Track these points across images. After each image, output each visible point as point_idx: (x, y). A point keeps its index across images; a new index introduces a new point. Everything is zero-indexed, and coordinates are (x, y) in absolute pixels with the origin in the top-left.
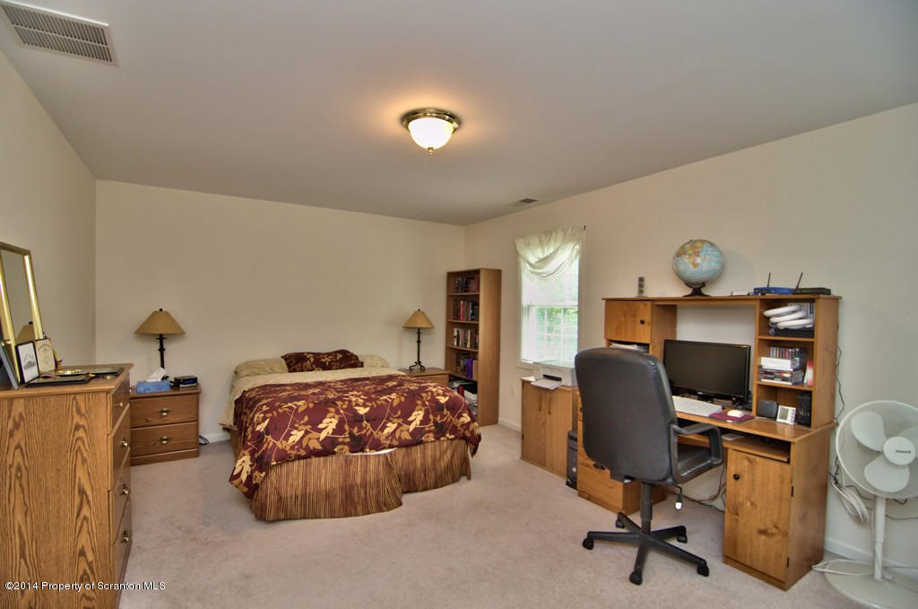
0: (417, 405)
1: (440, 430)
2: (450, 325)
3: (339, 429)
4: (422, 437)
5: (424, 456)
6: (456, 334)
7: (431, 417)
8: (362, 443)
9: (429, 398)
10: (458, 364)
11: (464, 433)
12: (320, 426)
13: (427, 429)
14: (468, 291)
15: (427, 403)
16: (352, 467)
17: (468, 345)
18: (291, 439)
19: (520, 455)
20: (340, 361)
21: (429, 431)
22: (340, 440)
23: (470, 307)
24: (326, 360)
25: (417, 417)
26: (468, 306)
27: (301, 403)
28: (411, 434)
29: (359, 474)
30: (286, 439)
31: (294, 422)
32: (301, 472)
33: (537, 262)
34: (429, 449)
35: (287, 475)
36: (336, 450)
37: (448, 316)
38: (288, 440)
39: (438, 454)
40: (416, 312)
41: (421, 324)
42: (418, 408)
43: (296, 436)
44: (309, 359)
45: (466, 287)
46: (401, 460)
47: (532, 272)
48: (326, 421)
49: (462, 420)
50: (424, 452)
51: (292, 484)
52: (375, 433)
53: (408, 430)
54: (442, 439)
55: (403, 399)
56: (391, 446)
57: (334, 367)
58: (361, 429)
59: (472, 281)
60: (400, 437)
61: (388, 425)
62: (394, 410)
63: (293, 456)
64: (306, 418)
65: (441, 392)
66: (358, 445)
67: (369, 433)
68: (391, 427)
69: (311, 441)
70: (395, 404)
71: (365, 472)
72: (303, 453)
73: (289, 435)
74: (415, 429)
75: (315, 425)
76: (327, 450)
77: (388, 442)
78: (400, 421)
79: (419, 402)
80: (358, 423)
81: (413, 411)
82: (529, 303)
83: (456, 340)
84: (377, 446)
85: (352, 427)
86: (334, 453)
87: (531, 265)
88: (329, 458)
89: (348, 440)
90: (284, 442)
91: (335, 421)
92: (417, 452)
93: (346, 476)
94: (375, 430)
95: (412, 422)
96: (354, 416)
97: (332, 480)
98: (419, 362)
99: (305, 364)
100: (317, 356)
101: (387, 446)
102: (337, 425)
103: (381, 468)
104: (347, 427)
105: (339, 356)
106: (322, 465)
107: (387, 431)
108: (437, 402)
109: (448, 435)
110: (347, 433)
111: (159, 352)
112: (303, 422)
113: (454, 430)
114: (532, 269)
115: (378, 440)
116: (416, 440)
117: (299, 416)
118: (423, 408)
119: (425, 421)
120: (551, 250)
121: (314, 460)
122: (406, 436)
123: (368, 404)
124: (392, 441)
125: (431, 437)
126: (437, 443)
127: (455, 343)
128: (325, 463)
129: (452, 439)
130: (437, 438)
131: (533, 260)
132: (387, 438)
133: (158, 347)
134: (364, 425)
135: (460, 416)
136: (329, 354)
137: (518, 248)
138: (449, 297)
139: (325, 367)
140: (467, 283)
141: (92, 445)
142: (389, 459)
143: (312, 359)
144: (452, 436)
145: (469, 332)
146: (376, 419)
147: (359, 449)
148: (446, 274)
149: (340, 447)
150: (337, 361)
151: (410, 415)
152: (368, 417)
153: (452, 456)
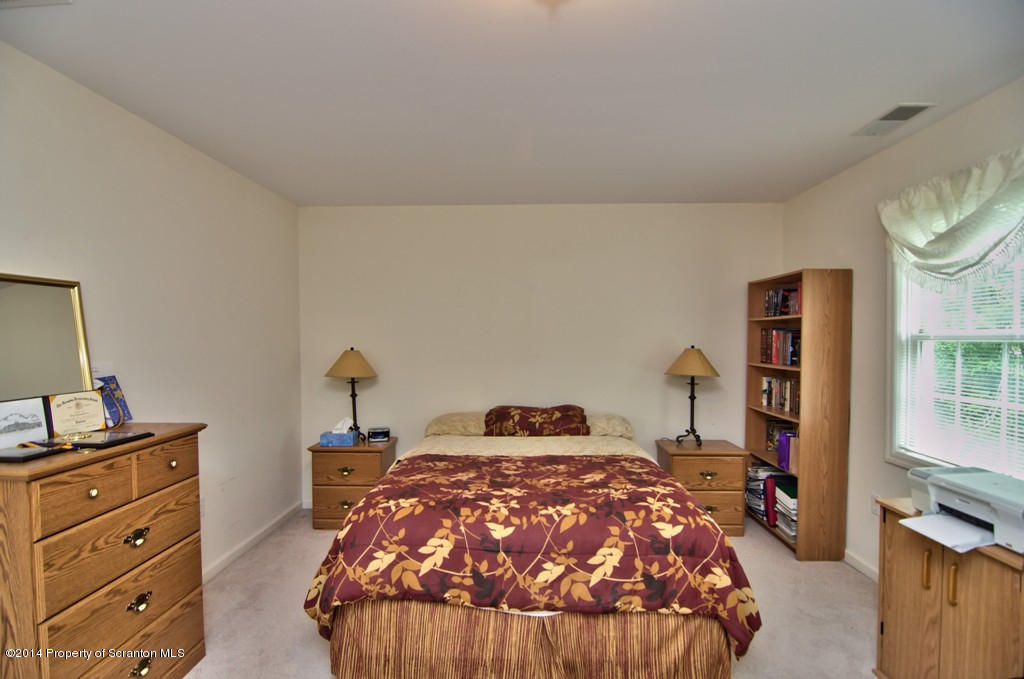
0: (610, 535)
1: (658, 594)
2: (755, 372)
3: (454, 561)
4: (616, 601)
5: (624, 637)
6: (765, 386)
7: (638, 563)
8: (495, 593)
9: (638, 523)
10: (770, 438)
11: (713, 608)
12: (423, 550)
13: (627, 587)
14: (787, 313)
15: (631, 534)
16: (478, 630)
17: (787, 408)
18: (373, 566)
19: (874, 666)
20: (555, 423)
21: (633, 592)
22: (456, 580)
23: (790, 343)
24: (537, 420)
25: (608, 558)
26: (785, 338)
27: (403, 502)
28: (594, 591)
29: (490, 646)
30: (364, 564)
31: (382, 537)
32: (393, 620)
33: (930, 243)
34: (636, 626)
35: (373, 621)
36: (446, 595)
37: (750, 357)
38: (365, 568)
39: (655, 639)
40: (687, 350)
41: (696, 370)
42: (610, 541)
43: (382, 560)
44: (512, 417)
45: (784, 307)
46: (574, 636)
47: (920, 267)
48: (433, 542)
49: (709, 578)
50: (624, 630)
51: (379, 639)
52: (520, 578)
53: (587, 583)
54: (663, 611)
55: (583, 518)
56: (549, 607)
57: (546, 432)
58: (494, 565)
59: (792, 294)
60: (569, 593)
61: (545, 566)
62: (560, 539)
63: (374, 595)
64: (402, 533)
65: (668, 512)
66: (487, 594)
67: (507, 576)
68: (551, 572)
69: (406, 573)
70: (566, 526)
71: (502, 643)
72: (391, 591)
73: (370, 558)
74: (603, 582)
75: (414, 546)
76: (433, 592)
77: (544, 599)
78: (572, 561)
79: (615, 530)
80: (489, 554)
81: (601, 546)
82: (916, 332)
83: (765, 396)
84: (524, 602)
85: (477, 559)
86: (444, 601)
87: (916, 251)
88: (439, 608)
89: (469, 582)
90: (359, 570)
91: (448, 546)
92: (609, 628)
93: (468, 644)
94: (521, 573)
95: (595, 567)
96: (483, 541)
97: (440, 645)
98: (693, 430)
99: (505, 424)
100: (527, 411)
101: (542, 605)
102: (451, 553)
103: (531, 645)
104: (468, 559)
105: (558, 415)
106: (427, 615)
107: (542, 577)
108: (656, 535)
109: (676, 606)
110: (468, 569)
111: (351, 399)
112: (395, 538)
113: (691, 597)
114: (921, 261)
115: (525, 592)
116: (602, 605)
117: (393, 527)
118: (622, 544)
119: (624, 569)
120: (970, 208)
121: (415, 607)
122: (581, 593)
123: (515, 520)
124: (551, 598)
125: (637, 603)
126: (654, 618)
127: (765, 403)
128: (432, 614)
129: (686, 616)
130: (650, 608)
131: (920, 240)
132: (542, 591)
133: (350, 393)
134: (500, 561)
135: (706, 571)
136: (544, 411)
137: (885, 222)
138: (752, 324)
139: (535, 432)
140: (785, 299)
141: (13, 555)
142: (548, 628)
143: (517, 418)
144: (686, 610)
145: (788, 384)
146: (524, 551)
147: (488, 600)
148: (747, 285)
149: (454, 592)
150: (552, 423)
151: (594, 554)
152: (508, 545)
153: (688, 650)
